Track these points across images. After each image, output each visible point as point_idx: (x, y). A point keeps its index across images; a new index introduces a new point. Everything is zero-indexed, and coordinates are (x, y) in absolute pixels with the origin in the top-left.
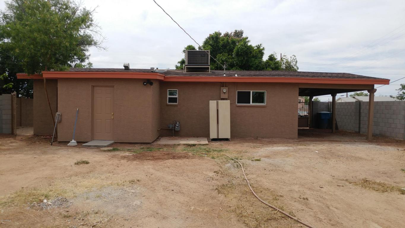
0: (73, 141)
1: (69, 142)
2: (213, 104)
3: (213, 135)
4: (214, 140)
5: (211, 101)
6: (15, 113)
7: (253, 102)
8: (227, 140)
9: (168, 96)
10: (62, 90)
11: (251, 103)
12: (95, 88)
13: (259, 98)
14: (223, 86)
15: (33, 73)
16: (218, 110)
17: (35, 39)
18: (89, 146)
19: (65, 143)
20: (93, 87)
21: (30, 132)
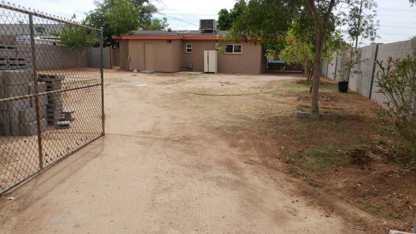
0: (135, 70)
1: (133, 71)
2: (206, 52)
3: (206, 70)
4: (206, 73)
5: (205, 51)
6: (112, 57)
7: (234, 52)
8: (213, 73)
9: (187, 48)
10: (131, 45)
11: (233, 52)
12: (146, 44)
13: (238, 50)
14: (217, 42)
15: (119, 36)
16: (208, 56)
17: (119, 19)
18: (142, 72)
19: (132, 71)
20: (144, 43)
21: (119, 68)
